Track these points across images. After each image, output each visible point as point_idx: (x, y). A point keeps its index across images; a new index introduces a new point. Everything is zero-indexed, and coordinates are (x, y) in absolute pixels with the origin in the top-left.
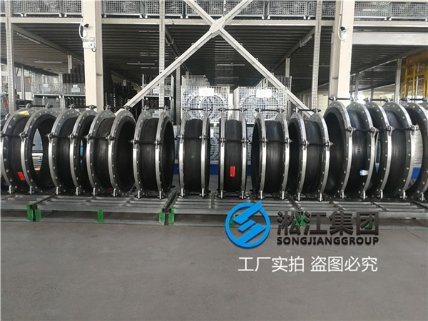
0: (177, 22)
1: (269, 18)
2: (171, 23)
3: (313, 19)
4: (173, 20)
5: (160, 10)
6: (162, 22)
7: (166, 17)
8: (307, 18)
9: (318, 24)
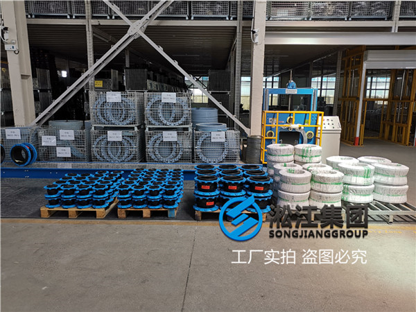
0: (103, 22)
2: (97, 24)
3: (235, 19)
4: (99, 20)
5: (86, 11)
6: (89, 23)
7: (93, 17)
8: (229, 18)
9: (239, 24)
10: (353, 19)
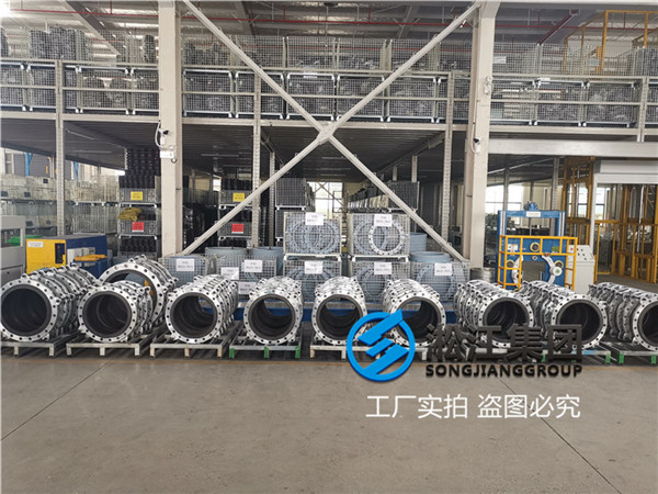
0: (275, 123)
1: (389, 120)
2: (268, 125)
3: (443, 121)
4: (271, 120)
5: (255, 109)
6: (257, 124)
7: (263, 117)
8: (435, 120)
9: (448, 128)
10: (588, 125)
